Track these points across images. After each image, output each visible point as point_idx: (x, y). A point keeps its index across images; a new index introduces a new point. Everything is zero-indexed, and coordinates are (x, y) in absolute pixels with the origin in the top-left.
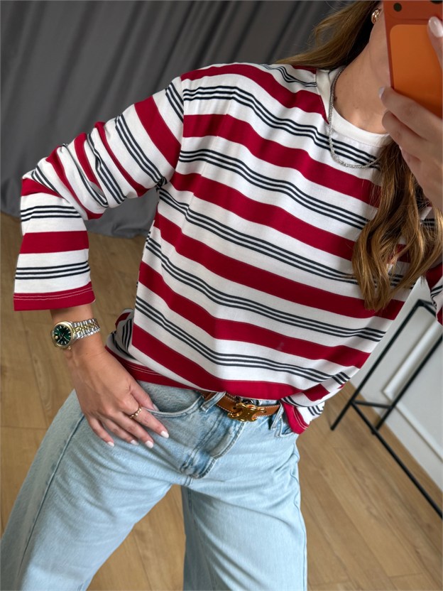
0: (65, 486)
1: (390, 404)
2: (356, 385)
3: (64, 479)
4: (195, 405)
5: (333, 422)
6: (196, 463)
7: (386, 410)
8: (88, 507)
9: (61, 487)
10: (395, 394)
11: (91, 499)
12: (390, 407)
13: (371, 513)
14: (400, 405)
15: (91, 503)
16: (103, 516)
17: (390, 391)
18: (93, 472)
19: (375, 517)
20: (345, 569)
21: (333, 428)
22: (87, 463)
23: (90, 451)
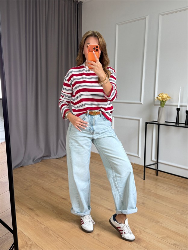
0: (73, 145)
1: (156, 162)
2: (143, 165)
3: (72, 144)
4: (86, 116)
5: (143, 178)
6: (91, 128)
7: (156, 165)
8: (78, 147)
9: (72, 146)
10: (156, 159)
11: (78, 145)
12: (157, 163)
13: (172, 194)
14: (159, 161)
15: (78, 146)
16: (81, 147)
17: (154, 159)
18: (76, 139)
19: (174, 194)
20: (176, 209)
21: (144, 179)
22: (74, 138)
23: (73, 136)
